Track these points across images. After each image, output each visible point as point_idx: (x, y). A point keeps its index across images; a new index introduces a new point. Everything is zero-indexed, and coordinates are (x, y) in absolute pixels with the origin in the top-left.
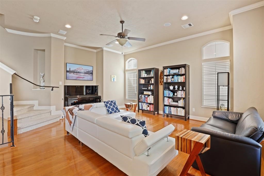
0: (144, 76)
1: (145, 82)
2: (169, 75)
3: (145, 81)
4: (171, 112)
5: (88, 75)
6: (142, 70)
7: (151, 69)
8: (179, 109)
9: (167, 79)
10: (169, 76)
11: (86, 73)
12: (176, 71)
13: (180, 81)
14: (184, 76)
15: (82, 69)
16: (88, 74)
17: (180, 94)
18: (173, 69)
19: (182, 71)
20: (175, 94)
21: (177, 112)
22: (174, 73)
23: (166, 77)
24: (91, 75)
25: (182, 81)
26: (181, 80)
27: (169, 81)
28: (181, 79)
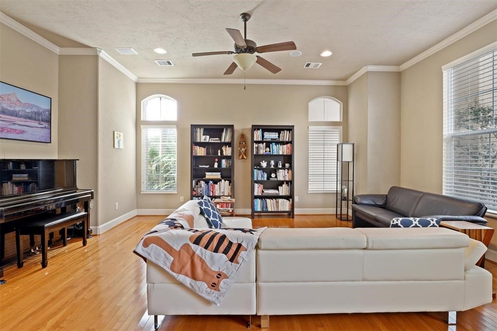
0: (205, 140)
1: (208, 153)
2: (262, 142)
3: (207, 150)
4: (267, 207)
5: (35, 124)
6: (200, 126)
7: (222, 127)
8: (280, 200)
9: (257, 148)
10: (261, 144)
11: (30, 118)
12: (274, 135)
13: (281, 153)
14: (289, 145)
15: (18, 101)
16: (35, 120)
17: (282, 175)
18: (269, 132)
19: (285, 136)
20: (273, 175)
21: (278, 207)
22: (272, 139)
23: (257, 146)
24: (46, 125)
25: (285, 154)
26: (283, 152)
27: (262, 152)
28: (283, 150)
